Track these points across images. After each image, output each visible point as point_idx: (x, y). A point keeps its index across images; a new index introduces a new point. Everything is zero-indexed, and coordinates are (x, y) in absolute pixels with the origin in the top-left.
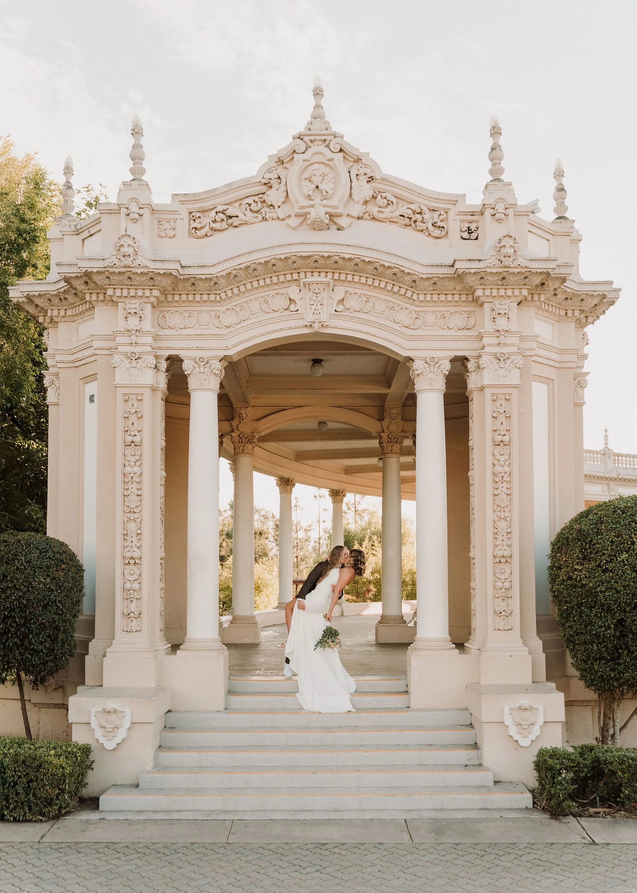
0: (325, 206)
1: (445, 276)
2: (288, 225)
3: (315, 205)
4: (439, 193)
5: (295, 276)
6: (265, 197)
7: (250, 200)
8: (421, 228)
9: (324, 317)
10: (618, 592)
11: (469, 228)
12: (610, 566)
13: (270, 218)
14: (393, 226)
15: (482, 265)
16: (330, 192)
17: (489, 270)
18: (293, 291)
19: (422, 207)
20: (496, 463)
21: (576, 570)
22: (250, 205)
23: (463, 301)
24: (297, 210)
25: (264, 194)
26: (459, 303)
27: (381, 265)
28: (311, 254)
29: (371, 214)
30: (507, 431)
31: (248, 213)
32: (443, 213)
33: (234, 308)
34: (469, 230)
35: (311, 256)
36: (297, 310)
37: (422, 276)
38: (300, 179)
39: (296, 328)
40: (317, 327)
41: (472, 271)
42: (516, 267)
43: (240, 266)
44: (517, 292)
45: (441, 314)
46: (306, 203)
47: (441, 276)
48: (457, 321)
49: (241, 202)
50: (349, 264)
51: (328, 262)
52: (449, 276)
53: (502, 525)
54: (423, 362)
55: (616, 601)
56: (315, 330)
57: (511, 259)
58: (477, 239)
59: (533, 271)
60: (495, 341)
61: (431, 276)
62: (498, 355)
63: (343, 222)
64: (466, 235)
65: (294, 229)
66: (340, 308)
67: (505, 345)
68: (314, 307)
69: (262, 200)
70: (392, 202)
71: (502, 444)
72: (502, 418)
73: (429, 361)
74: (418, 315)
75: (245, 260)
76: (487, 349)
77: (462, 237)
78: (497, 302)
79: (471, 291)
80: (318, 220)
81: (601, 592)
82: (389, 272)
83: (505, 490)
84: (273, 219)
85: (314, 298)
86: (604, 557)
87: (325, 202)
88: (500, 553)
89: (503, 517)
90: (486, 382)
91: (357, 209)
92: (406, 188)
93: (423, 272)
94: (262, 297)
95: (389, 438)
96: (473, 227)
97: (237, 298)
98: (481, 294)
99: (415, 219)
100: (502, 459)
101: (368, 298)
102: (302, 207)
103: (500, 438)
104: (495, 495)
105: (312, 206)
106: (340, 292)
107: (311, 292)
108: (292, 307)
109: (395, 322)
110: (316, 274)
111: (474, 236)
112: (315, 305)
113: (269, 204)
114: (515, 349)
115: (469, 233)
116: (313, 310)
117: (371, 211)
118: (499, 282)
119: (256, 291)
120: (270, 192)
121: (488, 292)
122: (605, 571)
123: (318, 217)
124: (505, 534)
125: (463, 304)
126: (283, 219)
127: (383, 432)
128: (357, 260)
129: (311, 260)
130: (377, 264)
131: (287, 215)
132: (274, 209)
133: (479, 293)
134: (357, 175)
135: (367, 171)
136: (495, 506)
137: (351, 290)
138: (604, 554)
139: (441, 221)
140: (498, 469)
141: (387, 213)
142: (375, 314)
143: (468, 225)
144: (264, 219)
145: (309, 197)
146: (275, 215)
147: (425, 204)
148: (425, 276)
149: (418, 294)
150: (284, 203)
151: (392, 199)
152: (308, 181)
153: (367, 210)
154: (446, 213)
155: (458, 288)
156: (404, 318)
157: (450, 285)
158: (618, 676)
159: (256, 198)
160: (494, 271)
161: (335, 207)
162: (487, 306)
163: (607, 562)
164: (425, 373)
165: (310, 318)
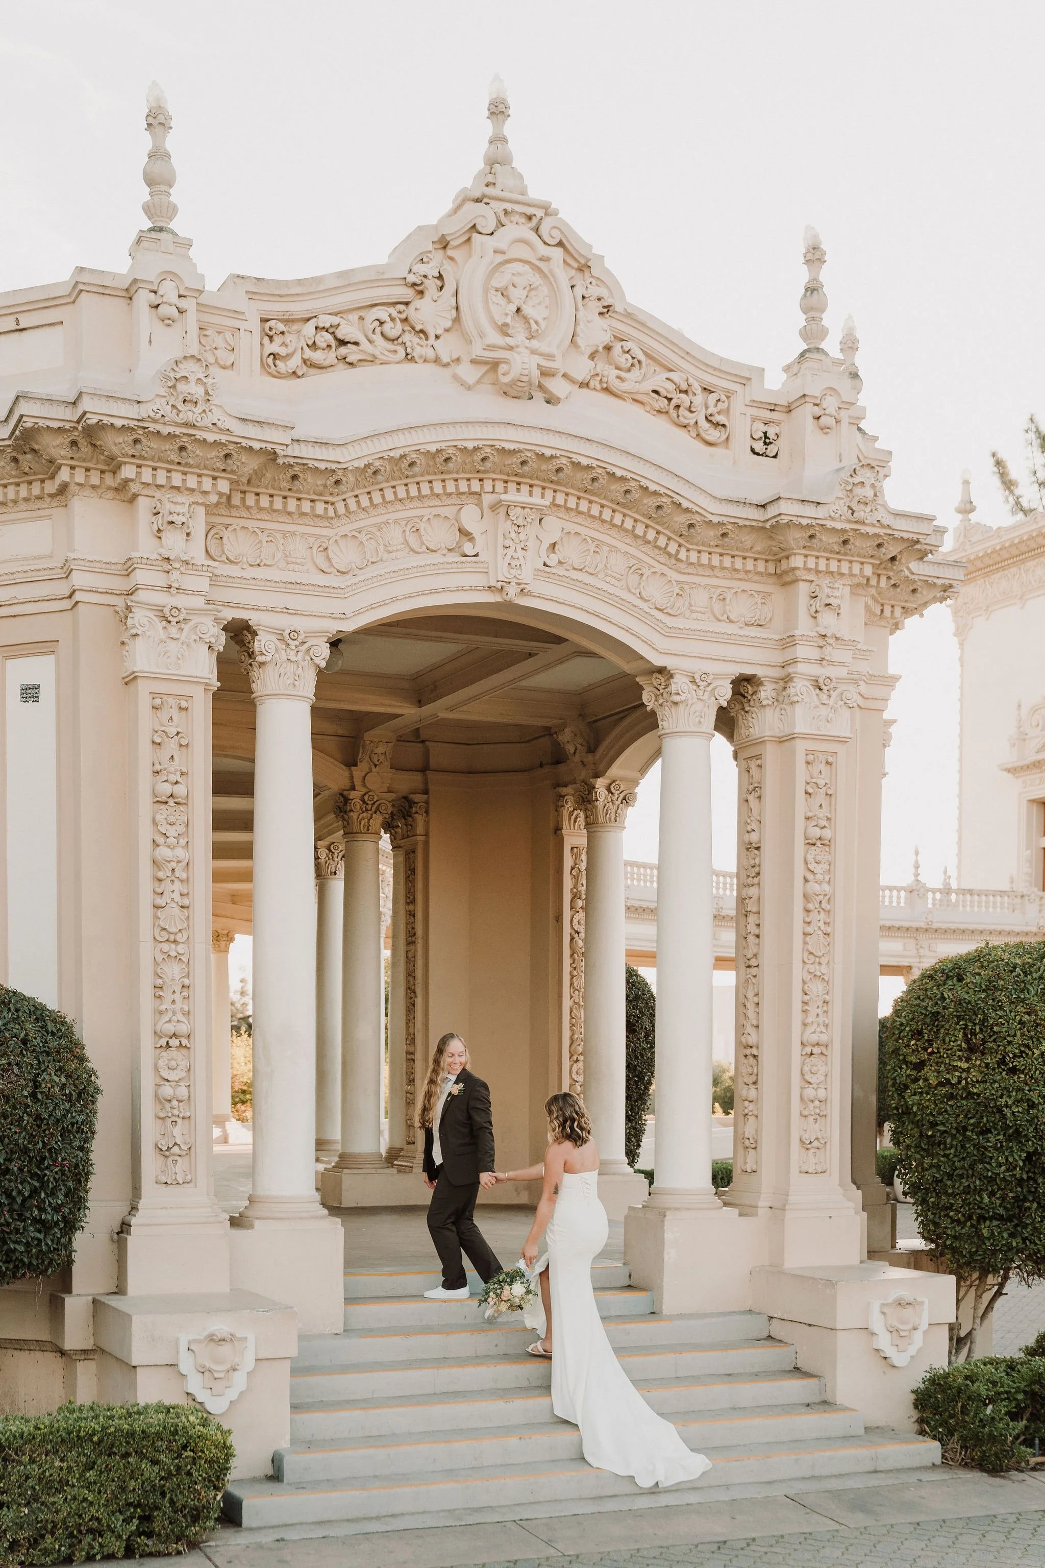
0: (533, 352)
1: (747, 523)
2: (456, 377)
3: (517, 346)
4: (721, 359)
5: (476, 486)
6: (410, 312)
7: (382, 313)
8: (685, 422)
9: (526, 575)
10: (1032, 1105)
11: (765, 433)
12: (1020, 1063)
13: (421, 357)
14: (636, 408)
15: (820, 512)
16: (543, 324)
17: (830, 524)
18: (470, 517)
19: (691, 381)
20: (810, 876)
21: (955, 1068)
22: (381, 323)
23: (758, 573)
24: (478, 351)
25: (407, 304)
26: (750, 575)
27: (641, 487)
28: (522, 446)
29: (605, 379)
30: (829, 819)
31: (377, 338)
32: (723, 398)
33: (357, 534)
34: (766, 437)
35: (520, 451)
36: (477, 555)
37: (711, 517)
38: (486, 291)
39: (471, 589)
40: (512, 592)
41: (804, 522)
42: (873, 525)
43: (392, 454)
44: (856, 568)
45: (718, 591)
46: (499, 340)
47: (741, 523)
48: (741, 608)
49: (362, 313)
50: (580, 475)
51: (544, 467)
52: (754, 524)
53: (817, 988)
54: (687, 680)
55: (1030, 1122)
56: (507, 598)
57: (868, 509)
58: (775, 457)
59: (897, 534)
60: (814, 654)
61: (725, 520)
62: (821, 681)
63: (557, 386)
64: (759, 446)
65: (469, 388)
66: (553, 560)
67: (831, 663)
68: (510, 552)
69: (403, 316)
70: (639, 362)
71: (818, 843)
72: (820, 798)
73: (698, 680)
74: (682, 589)
75: (402, 443)
76: (801, 668)
77: (753, 450)
78: (825, 581)
79: (779, 556)
80: (525, 379)
81: (1007, 1106)
82: (652, 502)
83: (821, 924)
84: (425, 361)
85: (513, 535)
86: (1009, 1048)
87: (535, 344)
88: (814, 1038)
89: (818, 974)
90: (801, 727)
91: (582, 368)
92: (666, 338)
93: (716, 510)
94: (408, 520)
95: (364, 802)
96: (771, 435)
97: (362, 515)
98: (801, 565)
99: (679, 402)
100: (818, 869)
101: (599, 544)
102: (490, 347)
103: (817, 832)
104: (805, 934)
105: (511, 348)
106: (554, 527)
107: (509, 522)
108: (468, 548)
109: (641, 598)
110: (525, 489)
111: (772, 449)
112: (512, 549)
113: (418, 328)
114: (842, 672)
115: (765, 443)
116: (508, 559)
117: (606, 373)
118: (836, 548)
119: (399, 506)
120: (417, 303)
121: (811, 563)
122: (1013, 1071)
123: (526, 372)
124: (820, 1003)
125: (757, 578)
126: (447, 365)
127: (353, 788)
128: (600, 471)
129: (516, 460)
130: (633, 484)
131: (455, 357)
132: (427, 339)
133: (797, 561)
134: (583, 297)
135: (602, 292)
136: (806, 954)
137: (571, 527)
138: (1010, 1043)
139: (719, 413)
140: (813, 887)
141: (633, 382)
142: (608, 579)
143: (765, 428)
144: (409, 358)
145: (504, 330)
146: (431, 354)
147: (698, 377)
148: (715, 519)
149: (688, 550)
150: (447, 330)
151: (641, 356)
152: (499, 294)
153: (599, 370)
154: (728, 397)
155: (758, 548)
156: (656, 591)
157: (748, 539)
158: (1021, 1245)
159: (393, 311)
160: (839, 526)
161: (550, 357)
162: (803, 589)
163: (1015, 1056)
164: (690, 702)
165: (503, 573)
